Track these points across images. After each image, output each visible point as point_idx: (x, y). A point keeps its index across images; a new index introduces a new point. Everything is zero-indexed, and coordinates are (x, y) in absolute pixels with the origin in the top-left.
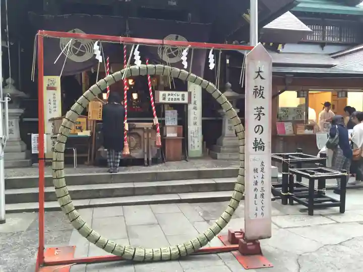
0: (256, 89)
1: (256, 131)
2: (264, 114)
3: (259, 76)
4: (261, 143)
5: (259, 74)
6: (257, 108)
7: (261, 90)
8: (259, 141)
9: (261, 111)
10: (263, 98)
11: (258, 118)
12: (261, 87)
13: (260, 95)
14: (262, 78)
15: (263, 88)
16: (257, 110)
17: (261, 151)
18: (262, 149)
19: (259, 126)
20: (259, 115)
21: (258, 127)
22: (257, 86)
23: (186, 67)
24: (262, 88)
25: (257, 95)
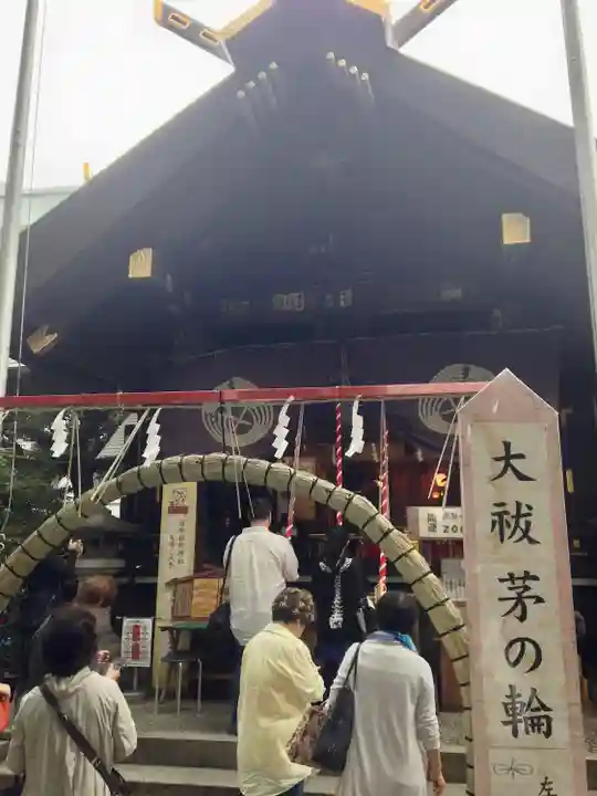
0: (500, 515)
1: (513, 659)
2: (539, 600)
3: (510, 471)
4: (535, 704)
5: (508, 465)
6: (512, 577)
7: (518, 516)
8: (525, 698)
9: (527, 588)
10: (532, 541)
11: (518, 611)
12: (519, 505)
13: (519, 534)
14: (522, 477)
15: (530, 508)
16: (509, 584)
17: (536, 738)
18: (544, 728)
19: (522, 640)
20: (519, 600)
21: (518, 646)
22: (503, 504)
23: (279, 455)
24: (524, 510)
25: (508, 532)
